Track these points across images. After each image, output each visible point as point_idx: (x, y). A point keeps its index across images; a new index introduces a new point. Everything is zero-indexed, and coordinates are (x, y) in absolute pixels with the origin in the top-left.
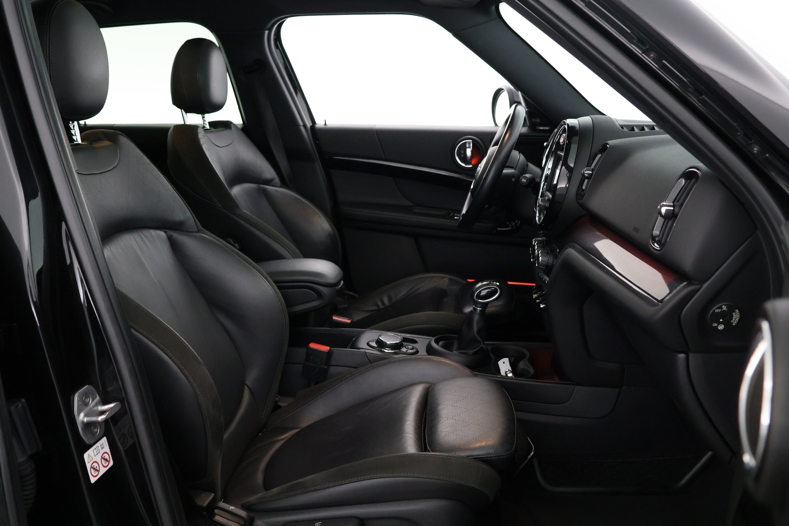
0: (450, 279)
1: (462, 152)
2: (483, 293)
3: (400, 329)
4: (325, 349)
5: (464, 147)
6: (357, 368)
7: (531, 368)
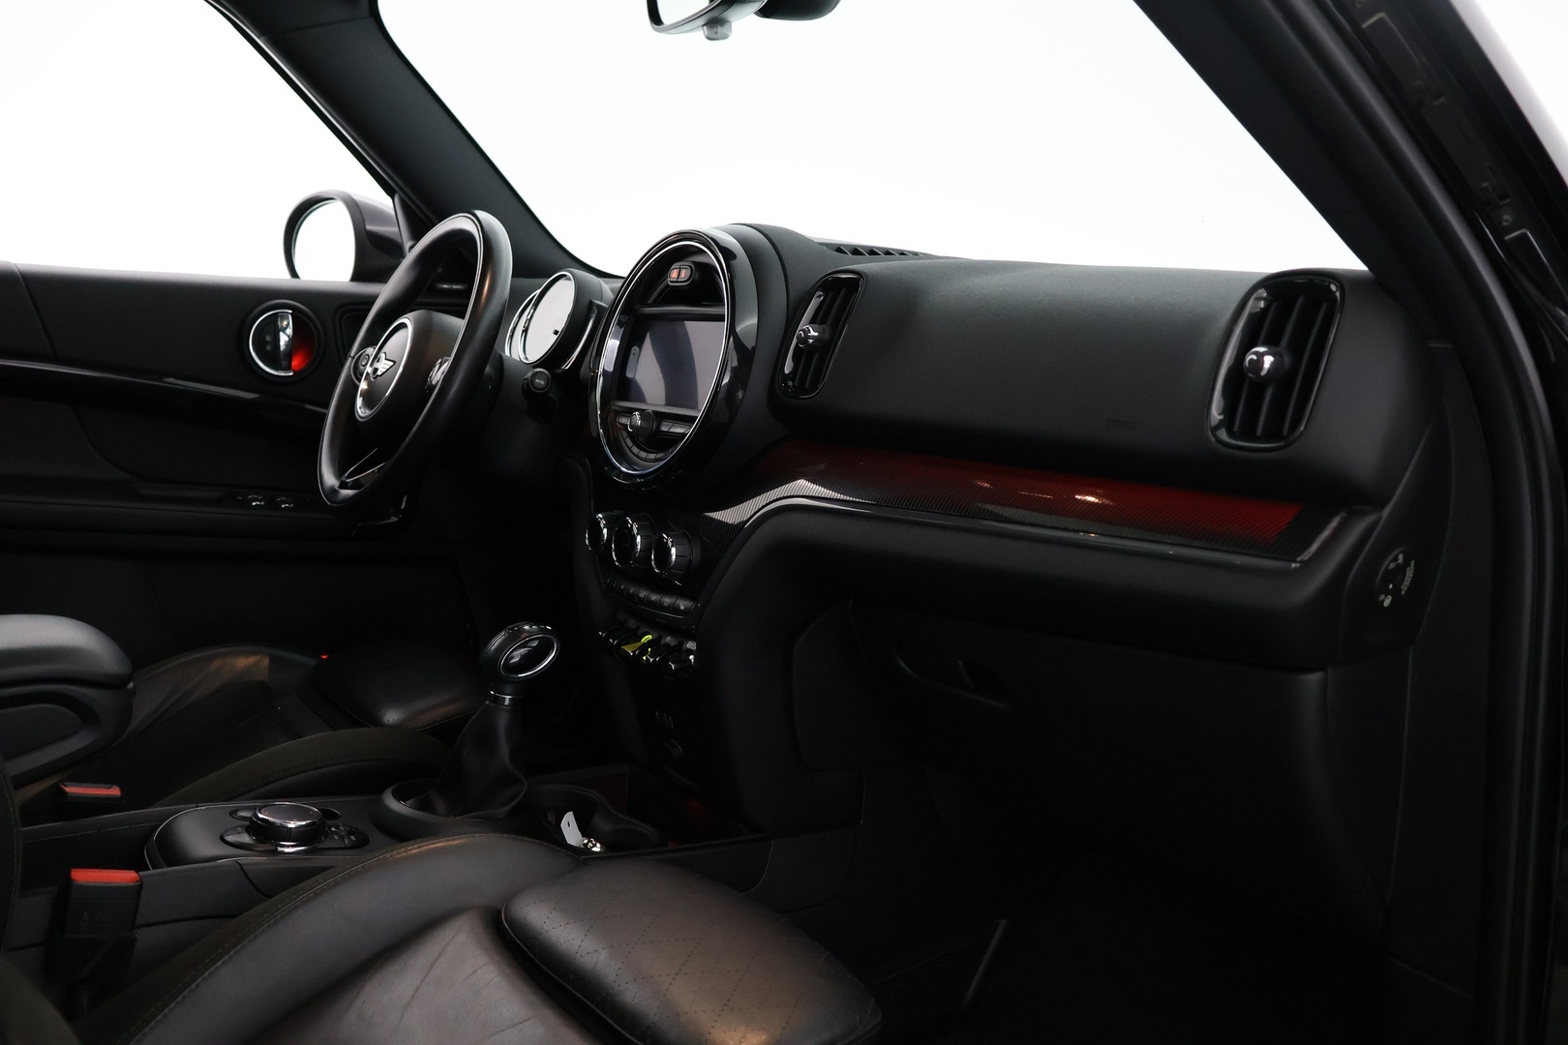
0: (272, 658)
1: (268, 338)
2: (517, 657)
3: (262, 790)
4: (125, 877)
5: (272, 328)
6: (232, 916)
7: (636, 822)
